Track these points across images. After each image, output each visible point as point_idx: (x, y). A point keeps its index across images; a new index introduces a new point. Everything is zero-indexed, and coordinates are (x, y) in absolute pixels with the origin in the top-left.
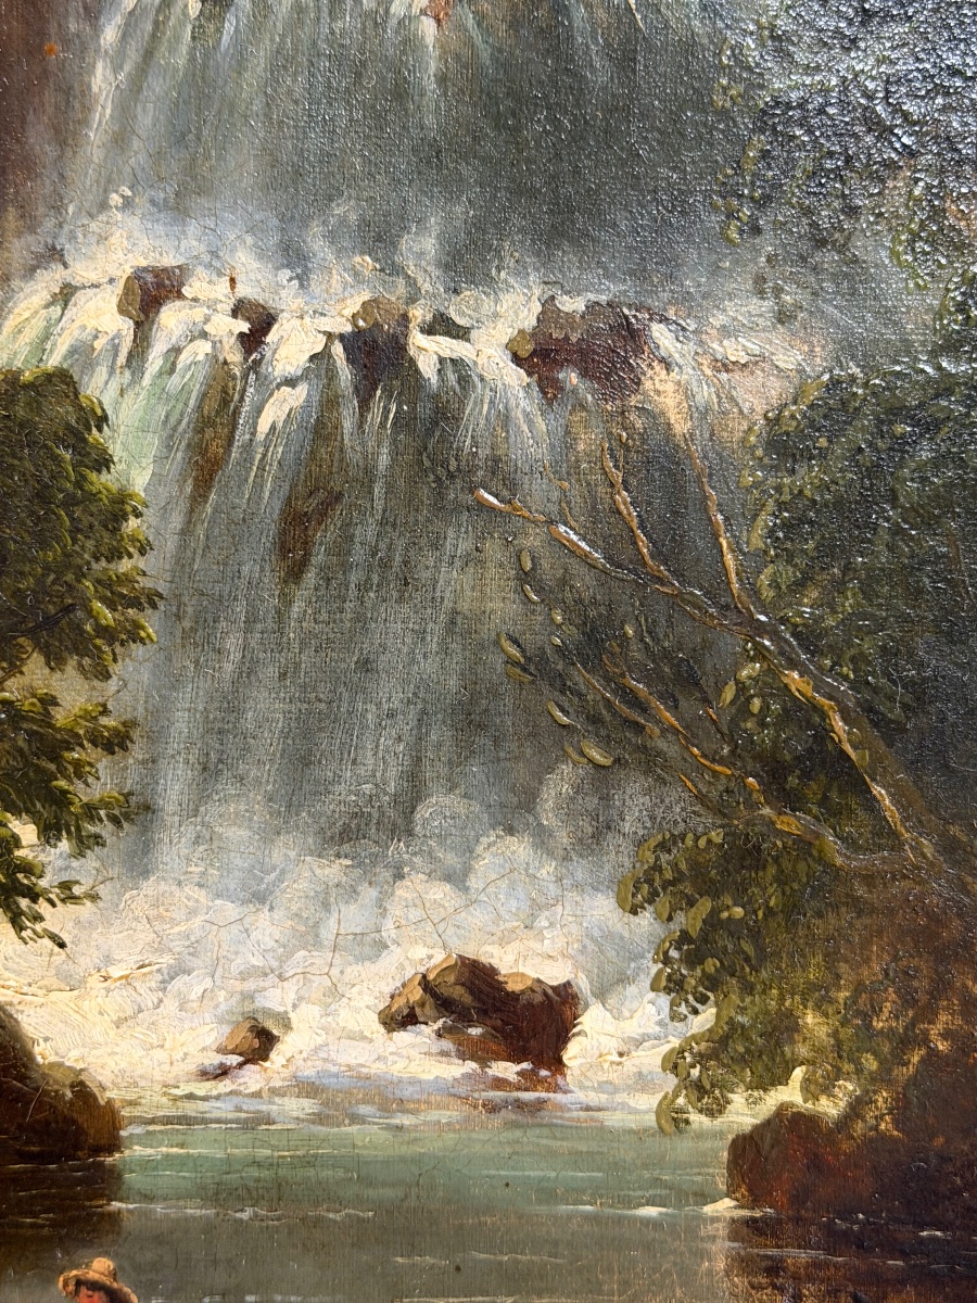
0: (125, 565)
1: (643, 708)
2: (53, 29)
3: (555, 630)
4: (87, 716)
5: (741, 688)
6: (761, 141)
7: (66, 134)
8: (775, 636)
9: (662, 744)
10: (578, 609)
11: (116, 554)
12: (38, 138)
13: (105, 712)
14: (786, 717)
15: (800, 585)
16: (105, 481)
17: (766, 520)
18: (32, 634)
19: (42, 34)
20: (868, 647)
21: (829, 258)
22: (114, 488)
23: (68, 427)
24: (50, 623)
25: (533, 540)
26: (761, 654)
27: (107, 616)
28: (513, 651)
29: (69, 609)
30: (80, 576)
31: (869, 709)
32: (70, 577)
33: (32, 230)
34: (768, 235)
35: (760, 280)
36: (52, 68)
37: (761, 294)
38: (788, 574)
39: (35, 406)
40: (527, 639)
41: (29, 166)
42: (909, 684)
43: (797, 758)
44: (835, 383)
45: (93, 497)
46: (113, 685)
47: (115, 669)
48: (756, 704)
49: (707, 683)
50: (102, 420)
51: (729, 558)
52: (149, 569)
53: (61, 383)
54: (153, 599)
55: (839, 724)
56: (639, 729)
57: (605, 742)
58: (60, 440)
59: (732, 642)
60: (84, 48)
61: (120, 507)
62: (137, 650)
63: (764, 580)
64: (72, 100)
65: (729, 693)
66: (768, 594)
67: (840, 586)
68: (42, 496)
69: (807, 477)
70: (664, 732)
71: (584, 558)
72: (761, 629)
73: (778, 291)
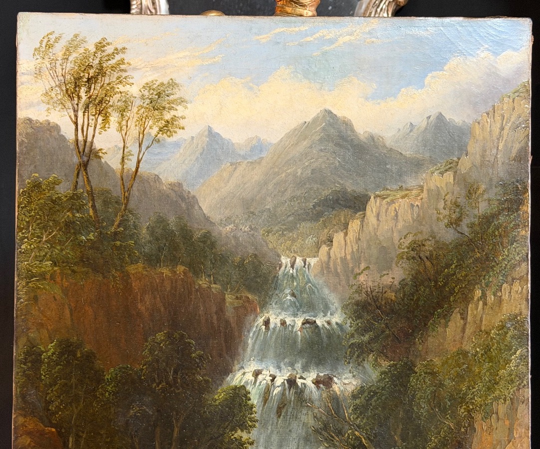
0: (253, 415)
1: (333, 437)
2: (242, 333)
3: (320, 425)
4: (247, 439)
5: (348, 434)
6: (349, 350)
7: (244, 350)
8: (354, 426)
9: (336, 443)
10: (323, 422)
11: (251, 414)
12: (240, 350)
13: (250, 439)
14: (355, 439)
15: (357, 418)
16: (250, 402)
17: (352, 408)
18: (239, 426)
19: (241, 335)
20: (368, 428)
21: (360, 368)
22: (251, 403)
23: (244, 394)
24: (241, 425)
25: (316, 411)
26: (351, 429)
27: (250, 424)
28: (313, 428)
29: (244, 422)
30: (246, 417)
31: (368, 438)
32: (244, 417)
33: (239, 364)
34: (351, 364)
35: (350, 371)
36: (243, 339)
37: (350, 373)
38: (355, 416)
39: (239, 391)
40: (316, 427)
41: (239, 355)
42: (374, 434)
43: (357, 445)
44: (362, 387)
45: (248, 405)
46: (251, 434)
47: (252, 432)
48: (351, 437)
49: (343, 433)
50: (249, 393)
51: (346, 414)
52: (256, 416)
53: (243, 387)
54: (257, 421)
55: (363, 440)
56: (333, 441)
57: (327, 443)
58: (243, 396)
59: (347, 427)
60: (247, 337)
61: (252, 407)
62: (255, 429)
63: (352, 417)
64: (246, 344)
65: (346, 435)
66: (352, 419)
67: (363, 418)
68: (240, 405)
69: (358, 401)
70: (336, 442)
71: (324, 414)
72: (351, 425)
73: (353, 373)
